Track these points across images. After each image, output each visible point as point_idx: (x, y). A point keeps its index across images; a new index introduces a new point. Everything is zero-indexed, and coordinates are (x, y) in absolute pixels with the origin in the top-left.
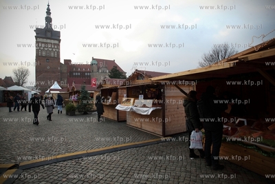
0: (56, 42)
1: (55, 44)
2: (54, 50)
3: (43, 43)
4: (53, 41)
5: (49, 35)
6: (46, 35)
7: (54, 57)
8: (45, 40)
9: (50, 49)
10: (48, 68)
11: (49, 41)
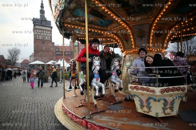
0: (49, 29)
1: (48, 31)
2: (48, 35)
3: (40, 29)
4: (47, 28)
5: (44, 23)
6: (42, 23)
7: (48, 40)
8: (41, 27)
9: (45, 34)
10: (44, 48)
11: (44, 28)
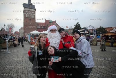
0: (34, 10)
1: (33, 11)
2: (33, 14)
3: (28, 11)
4: (32, 10)
5: (31, 6)
6: (29, 7)
7: (33, 18)
9: (31, 14)
10: (30, 23)
11: (30, 10)
